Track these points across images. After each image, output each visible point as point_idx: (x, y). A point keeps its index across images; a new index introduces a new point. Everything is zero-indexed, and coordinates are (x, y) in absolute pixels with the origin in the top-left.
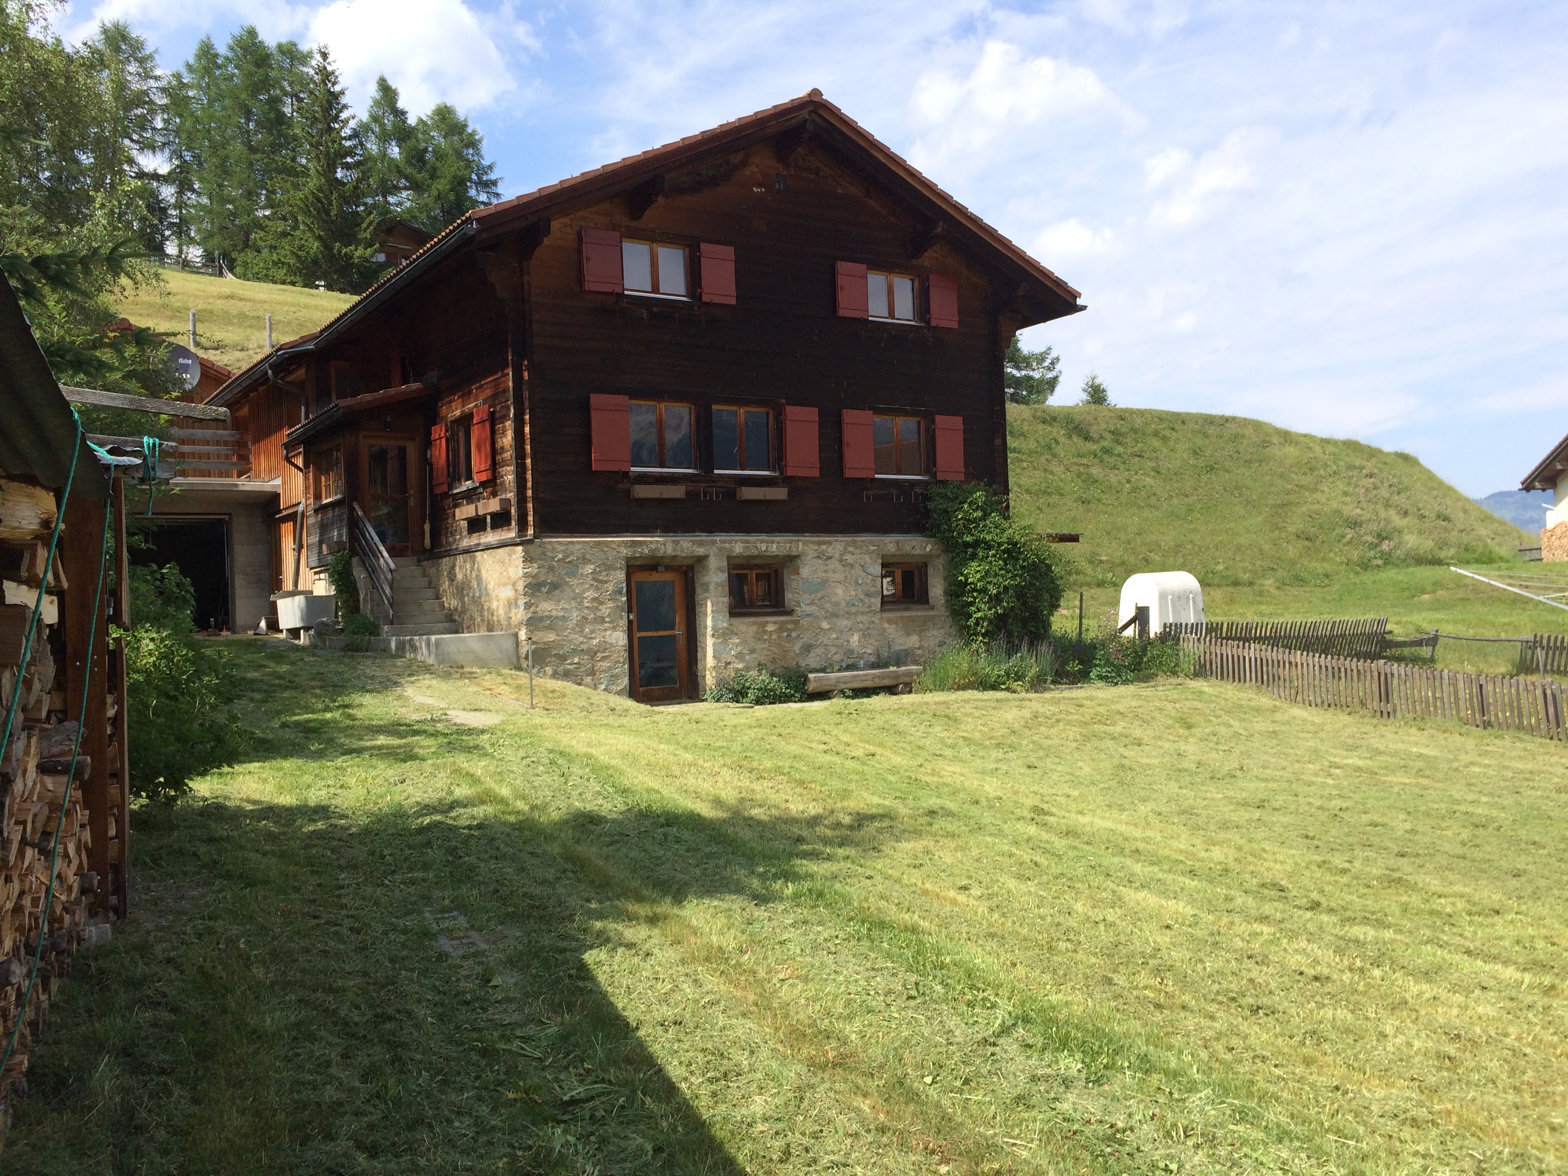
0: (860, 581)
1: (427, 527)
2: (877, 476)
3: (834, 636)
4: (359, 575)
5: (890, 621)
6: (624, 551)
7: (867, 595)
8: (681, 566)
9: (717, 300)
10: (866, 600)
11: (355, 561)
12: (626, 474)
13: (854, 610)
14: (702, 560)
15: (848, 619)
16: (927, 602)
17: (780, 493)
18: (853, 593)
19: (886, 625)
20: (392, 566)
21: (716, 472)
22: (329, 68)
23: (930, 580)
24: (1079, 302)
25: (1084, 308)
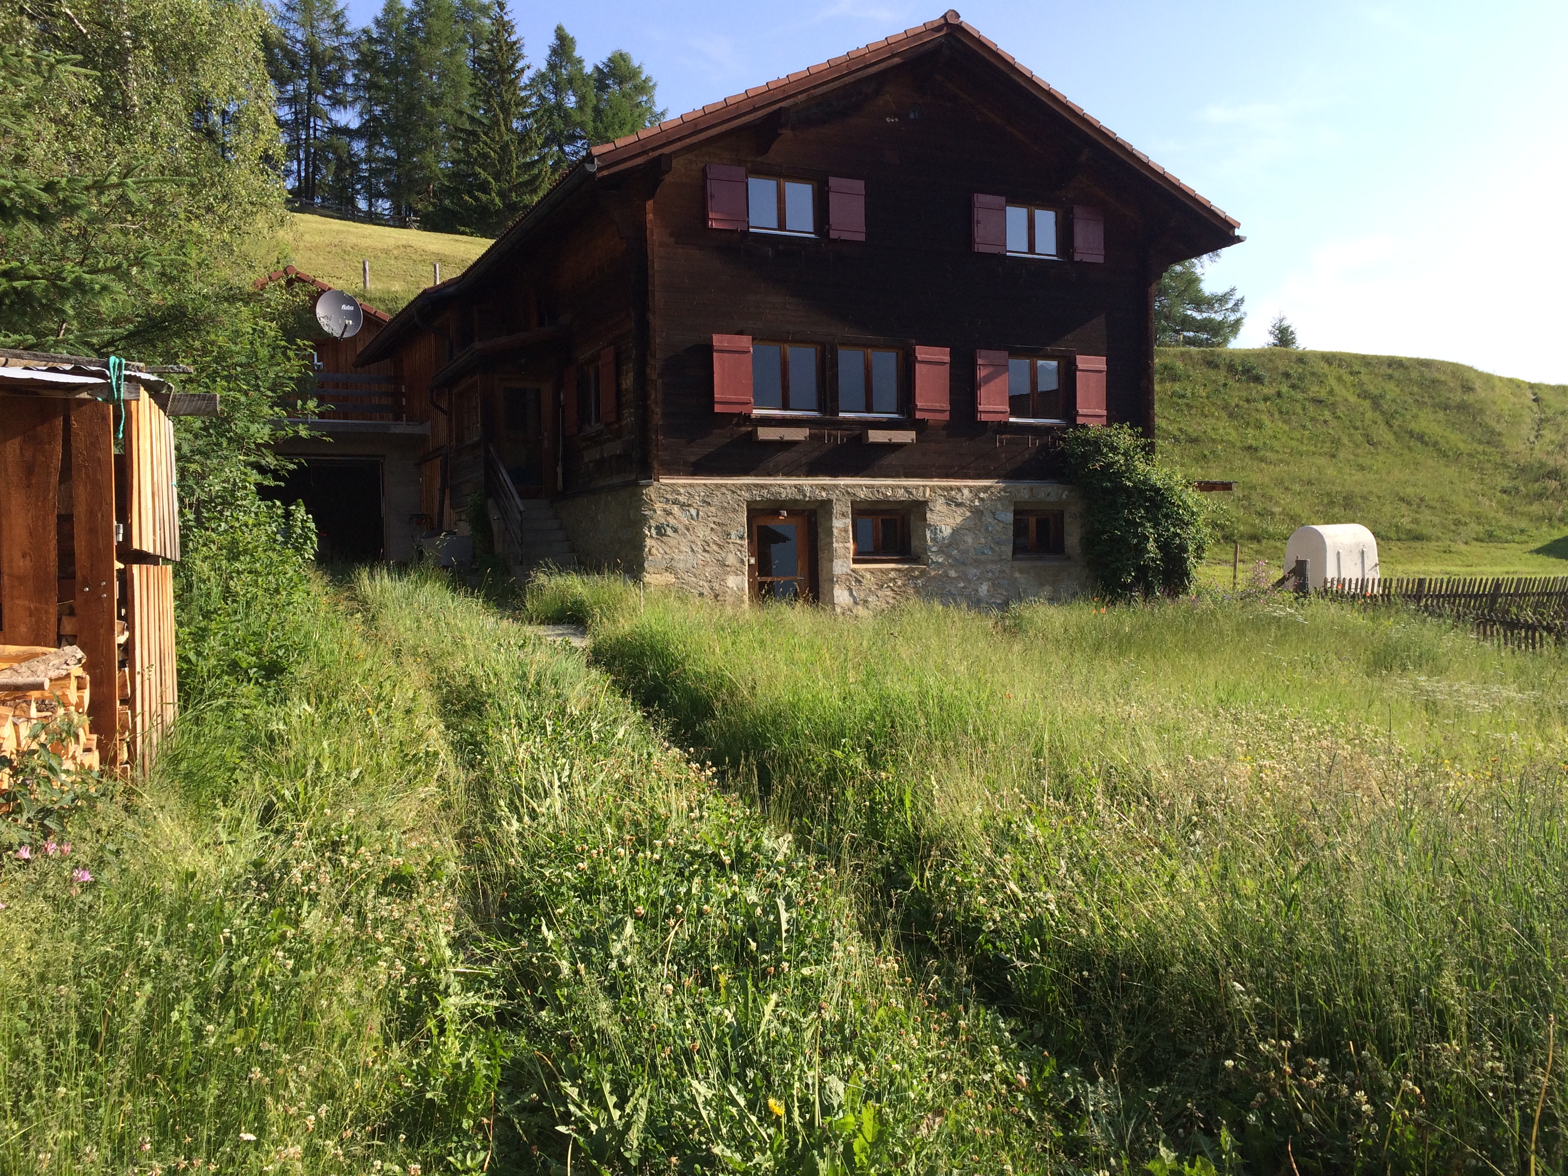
0: (990, 529)
1: (559, 470)
2: (1012, 420)
3: (962, 585)
4: (494, 515)
5: (1021, 571)
6: (746, 495)
7: (998, 543)
8: (804, 511)
9: (845, 236)
10: (997, 549)
12: (747, 418)
13: (983, 558)
14: (826, 505)
15: (976, 567)
16: (1063, 551)
17: (907, 436)
18: (983, 540)
19: (1017, 575)
20: (522, 508)
21: (841, 415)
23: (1067, 528)
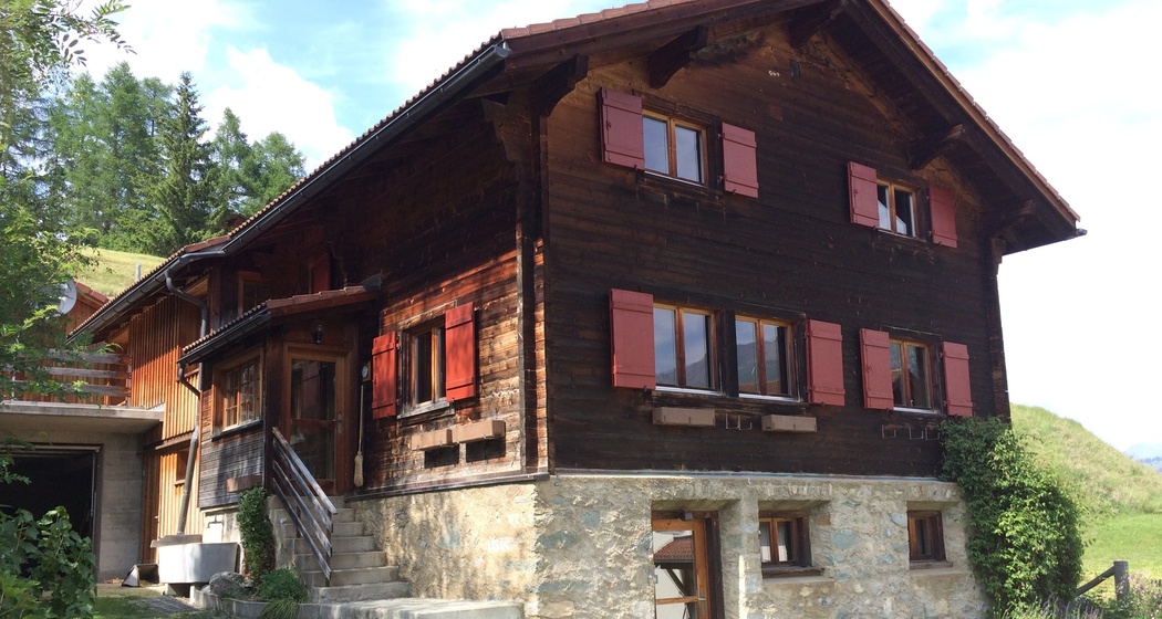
0: (889, 533)
1: (359, 460)
2: (896, 409)
3: (868, 602)
4: (277, 517)
5: (919, 583)
6: (651, 493)
7: (896, 550)
8: (705, 513)
9: (741, 191)
10: (896, 556)
11: (271, 499)
12: (648, 393)
13: (885, 568)
14: (729, 505)
15: (880, 580)
16: (944, 558)
17: (807, 424)
18: (883, 547)
19: (916, 588)
20: (333, 509)
21: (741, 395)
22: (190, 90)
23: (946, 532)
24: (1079, 225)
25: (1083, 233)
